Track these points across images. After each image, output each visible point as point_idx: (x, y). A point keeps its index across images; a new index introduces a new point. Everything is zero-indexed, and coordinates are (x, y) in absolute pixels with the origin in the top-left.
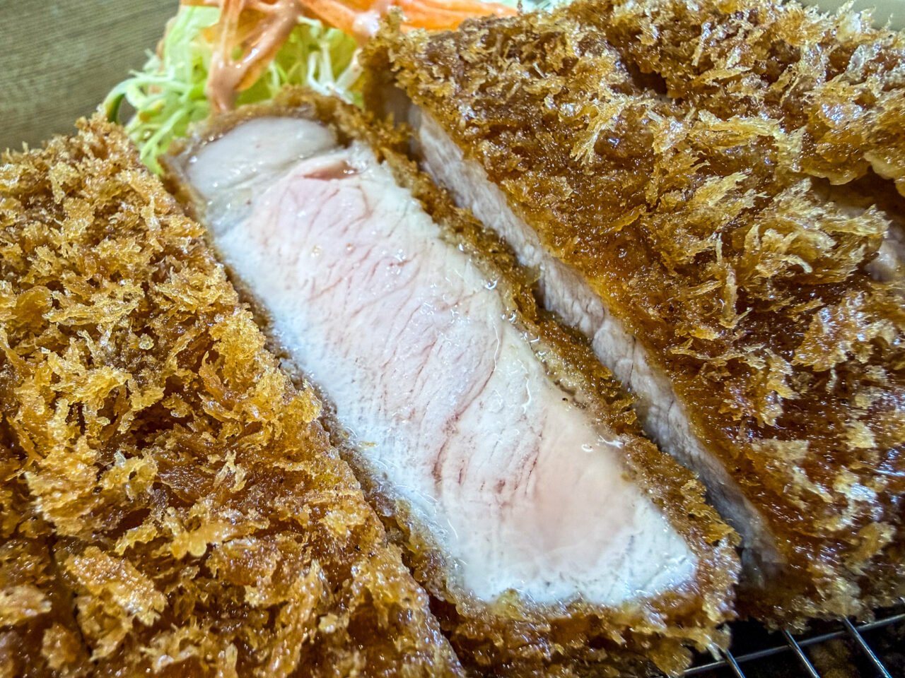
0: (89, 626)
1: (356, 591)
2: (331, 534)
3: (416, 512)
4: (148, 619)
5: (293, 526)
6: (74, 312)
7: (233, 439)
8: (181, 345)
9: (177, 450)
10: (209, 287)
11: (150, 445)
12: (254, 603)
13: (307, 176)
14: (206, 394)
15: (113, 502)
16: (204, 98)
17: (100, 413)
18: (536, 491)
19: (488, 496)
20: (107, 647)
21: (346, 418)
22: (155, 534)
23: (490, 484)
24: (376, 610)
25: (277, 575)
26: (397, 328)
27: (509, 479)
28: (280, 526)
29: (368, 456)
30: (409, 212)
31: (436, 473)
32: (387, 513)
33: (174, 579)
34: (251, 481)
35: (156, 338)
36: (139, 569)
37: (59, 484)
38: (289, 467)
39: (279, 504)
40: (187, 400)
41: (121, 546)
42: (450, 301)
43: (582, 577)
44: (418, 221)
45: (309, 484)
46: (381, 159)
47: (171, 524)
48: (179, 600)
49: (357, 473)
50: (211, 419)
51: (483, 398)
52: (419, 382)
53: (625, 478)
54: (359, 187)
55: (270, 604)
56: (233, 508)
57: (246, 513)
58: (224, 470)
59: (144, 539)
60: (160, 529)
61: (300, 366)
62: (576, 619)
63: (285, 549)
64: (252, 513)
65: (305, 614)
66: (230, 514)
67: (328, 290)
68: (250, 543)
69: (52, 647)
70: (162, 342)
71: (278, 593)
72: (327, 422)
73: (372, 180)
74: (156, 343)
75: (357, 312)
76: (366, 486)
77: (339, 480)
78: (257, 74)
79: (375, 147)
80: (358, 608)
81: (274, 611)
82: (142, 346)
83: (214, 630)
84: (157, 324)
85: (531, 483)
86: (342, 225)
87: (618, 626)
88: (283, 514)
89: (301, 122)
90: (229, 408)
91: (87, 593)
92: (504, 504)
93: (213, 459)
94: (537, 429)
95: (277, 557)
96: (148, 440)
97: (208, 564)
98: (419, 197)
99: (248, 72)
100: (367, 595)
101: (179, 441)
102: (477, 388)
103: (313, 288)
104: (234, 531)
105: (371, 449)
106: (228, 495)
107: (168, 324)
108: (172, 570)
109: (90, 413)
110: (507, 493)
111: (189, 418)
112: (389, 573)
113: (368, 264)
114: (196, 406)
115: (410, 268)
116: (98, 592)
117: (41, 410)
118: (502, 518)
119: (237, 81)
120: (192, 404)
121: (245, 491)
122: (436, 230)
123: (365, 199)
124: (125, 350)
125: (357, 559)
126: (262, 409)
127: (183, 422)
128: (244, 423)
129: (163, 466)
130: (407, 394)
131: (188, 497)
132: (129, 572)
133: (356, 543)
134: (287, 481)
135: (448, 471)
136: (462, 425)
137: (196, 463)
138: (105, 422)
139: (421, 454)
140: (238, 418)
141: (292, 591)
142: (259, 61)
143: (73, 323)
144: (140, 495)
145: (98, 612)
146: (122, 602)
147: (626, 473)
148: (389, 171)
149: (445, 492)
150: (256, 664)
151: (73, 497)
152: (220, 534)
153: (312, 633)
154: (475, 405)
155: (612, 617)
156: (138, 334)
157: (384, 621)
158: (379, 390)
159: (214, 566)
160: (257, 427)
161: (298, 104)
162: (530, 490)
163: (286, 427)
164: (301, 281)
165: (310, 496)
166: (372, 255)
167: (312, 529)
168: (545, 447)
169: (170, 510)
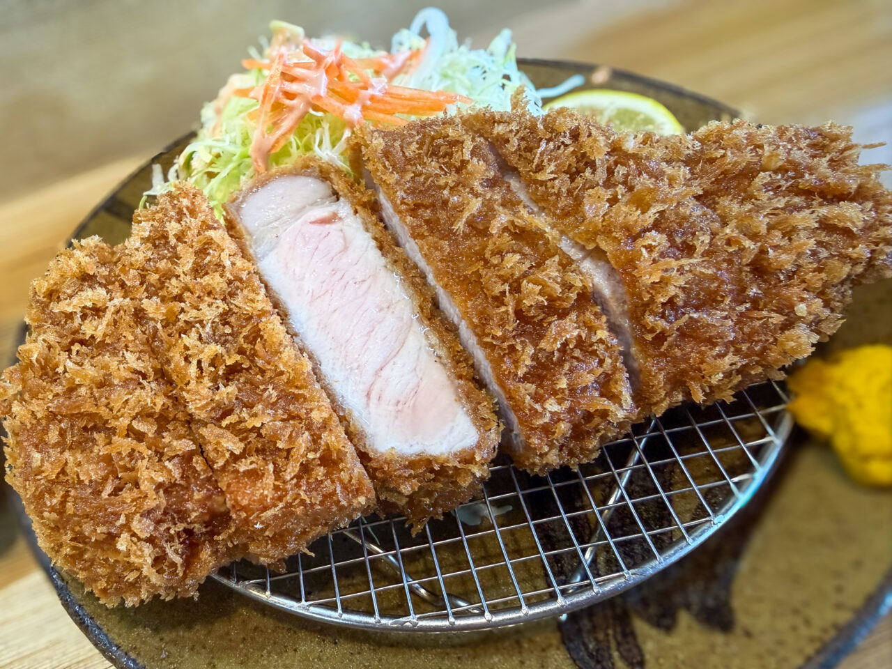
0: (212, 455)
1: (323, 443)
2: (314, 421)
3: (355, 414)
4: (237, 452)
5: (298, 417)
6: (192, 315)
7: (271, 378)
8: (245, 332)
9: (245, 383)
10: (258, 301)
11: (232, 380)
12: (280, 447)
13: (312, 223)
14: (257, 356)
15: (219, 406)
16: (249, 157)
17: (210, 365)
18: (414, 406)
19: (391, 408)
20: (221, 463)
21: (325, 369)
22: (237, 419)
23: (393, 402)
24: (331, 451)
25: (290, 436)
26: (355, 322)
27: (402, 400)
28: (292, 417)
29: (335, 387)
30: (369, 249)
31: (368, 395)
32: (341, 414)
33: (246, 438)
34: (279, 398)
35: (232, 327)
36: (232, 433)
37: (198, 397)
38: (296, 391)
39: (291, 407)
40: (248, 358)
41: (224, 423)
42: (385, 305)
43: (426, 443)
44: (374, 255)
45: (305, 399)
46: (356, 212)
47: (245, 415)
48: (249, 446)
49: (329, 396)
50: (260, 368)
51: (395, 360)
52: (364, 350)
53: (456, 400)
54: (342, 230)
55: (287, 448)
56: (271, 409)
57: (277, 411)
58: (267, 392)
59: (233, 421)
60: (239, 417)
61: (304, 341)
62: (420, 460)
63: (294, 426)
64: (280, 412)
65: (302, 451)
66: (269, 411)
67: (320, 297)
68: (279, 424)
69: (197, 463)
70: (235, 329)
71: (291, 443)
72: (316, 371)
73: (350, 226)
74: (232, 330)
75: (335, 311)
76: (333, 401)
77: (319, 398)
78: (282, 143)
79: (353, 204)
80: (324, 451)
81: (289, 451)
82: (226, 332)
83: (264, 459)
84: (232, 320)
85: (412, 402)
86: (329, 257)
87: (437, 463)
88: (293, 412)
89: (310, 180)
90: (269, 364)
91: (210, 443)
92: (399, 411)
93: (262, 387)
94: (420, 376)
95: (290, 429)
96: (231, 377)
97: (261, 431)
98: (375, 239)
99: (277, 141)
100: (327, 444)
101: (246, 378)
102: (393, 354)
103: (312, 296)
104: (272, 418)
105: (337, 384)
106: (269, 403)
107: (238, 320)
108: (245, 434)
109: (205, 365)
110: (400, 407)
111: (250, 368)
112: (337, 437)
113: (343, 282)
114: (252, 361)
115: (367, 284)
116: (215, 442)
117: (183, 363)
118: (396, 417)
119: (270, 147)
120: (250, 360)
121: (276, 402)
122: (383, 261)
123: (345, 239)
124: (218, 333)
125: (325, 431)
126: (285, 365)
127: (247, 370)
128: (276, 371)
129: (240, 390)
130: (356, 356)
131: (250, 404)
132: (228, 434)
133: (325, 425)
134: (296, 398)
135: (374, 395)
136: (384, 373)
137: (254, 389)
138: (213, 369)
139: (361, 387)
140: (273, 368)
141: (296, 443)
142: (284, 135)
143: (192, 319)
144: (230, 402)
145: (216, 450)
146: (225, 445)
147: (457, 398)
148: (360, 220)
149: (371, 405)
150: (281, 471)
151: (204, 402)
152: (267, 419)
153: (305, 459)
154: (391, 363)
155: (436, 459)
156: (224, 325)
157: (334, 456)
158: (343, 354)
159: (263, 432)
160: (282, 373)
161: (308, 167)
162: (411, 405)
163: (295, 373)
164: (306, 292)
165: (305, 405)
166: (345, 276)
167: (307, 419)
168: (422, 385)
169: (244, 409)
